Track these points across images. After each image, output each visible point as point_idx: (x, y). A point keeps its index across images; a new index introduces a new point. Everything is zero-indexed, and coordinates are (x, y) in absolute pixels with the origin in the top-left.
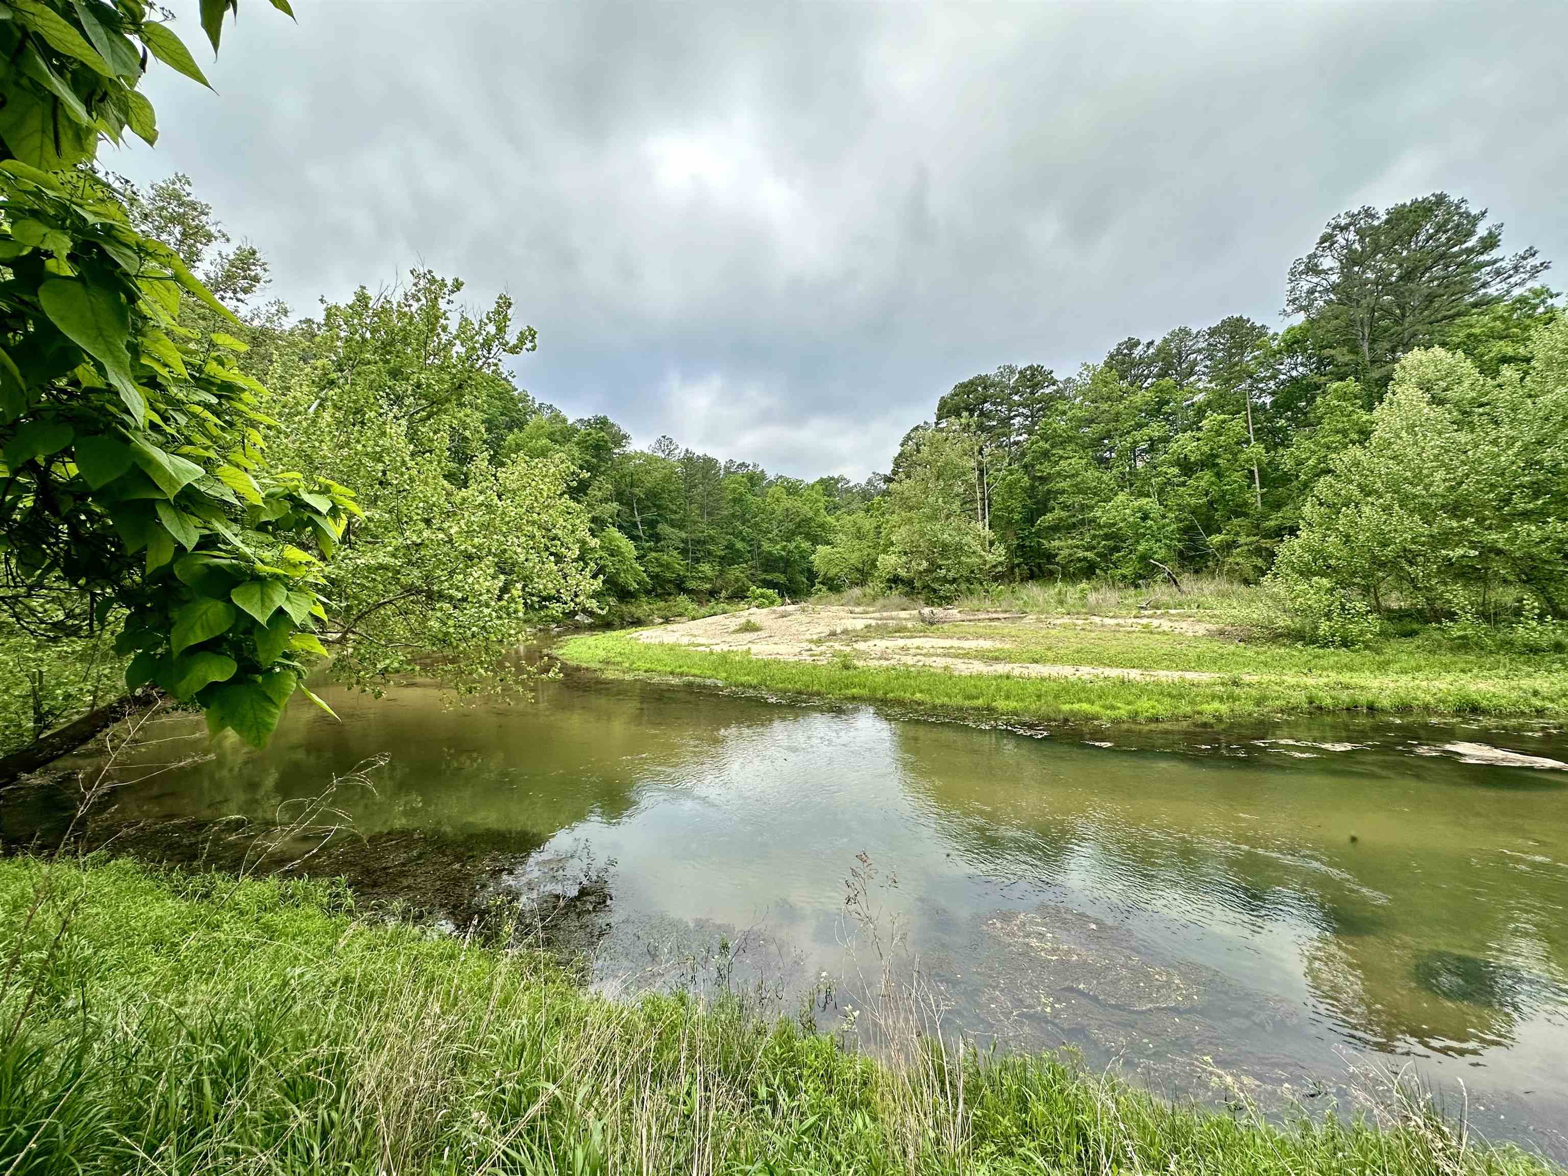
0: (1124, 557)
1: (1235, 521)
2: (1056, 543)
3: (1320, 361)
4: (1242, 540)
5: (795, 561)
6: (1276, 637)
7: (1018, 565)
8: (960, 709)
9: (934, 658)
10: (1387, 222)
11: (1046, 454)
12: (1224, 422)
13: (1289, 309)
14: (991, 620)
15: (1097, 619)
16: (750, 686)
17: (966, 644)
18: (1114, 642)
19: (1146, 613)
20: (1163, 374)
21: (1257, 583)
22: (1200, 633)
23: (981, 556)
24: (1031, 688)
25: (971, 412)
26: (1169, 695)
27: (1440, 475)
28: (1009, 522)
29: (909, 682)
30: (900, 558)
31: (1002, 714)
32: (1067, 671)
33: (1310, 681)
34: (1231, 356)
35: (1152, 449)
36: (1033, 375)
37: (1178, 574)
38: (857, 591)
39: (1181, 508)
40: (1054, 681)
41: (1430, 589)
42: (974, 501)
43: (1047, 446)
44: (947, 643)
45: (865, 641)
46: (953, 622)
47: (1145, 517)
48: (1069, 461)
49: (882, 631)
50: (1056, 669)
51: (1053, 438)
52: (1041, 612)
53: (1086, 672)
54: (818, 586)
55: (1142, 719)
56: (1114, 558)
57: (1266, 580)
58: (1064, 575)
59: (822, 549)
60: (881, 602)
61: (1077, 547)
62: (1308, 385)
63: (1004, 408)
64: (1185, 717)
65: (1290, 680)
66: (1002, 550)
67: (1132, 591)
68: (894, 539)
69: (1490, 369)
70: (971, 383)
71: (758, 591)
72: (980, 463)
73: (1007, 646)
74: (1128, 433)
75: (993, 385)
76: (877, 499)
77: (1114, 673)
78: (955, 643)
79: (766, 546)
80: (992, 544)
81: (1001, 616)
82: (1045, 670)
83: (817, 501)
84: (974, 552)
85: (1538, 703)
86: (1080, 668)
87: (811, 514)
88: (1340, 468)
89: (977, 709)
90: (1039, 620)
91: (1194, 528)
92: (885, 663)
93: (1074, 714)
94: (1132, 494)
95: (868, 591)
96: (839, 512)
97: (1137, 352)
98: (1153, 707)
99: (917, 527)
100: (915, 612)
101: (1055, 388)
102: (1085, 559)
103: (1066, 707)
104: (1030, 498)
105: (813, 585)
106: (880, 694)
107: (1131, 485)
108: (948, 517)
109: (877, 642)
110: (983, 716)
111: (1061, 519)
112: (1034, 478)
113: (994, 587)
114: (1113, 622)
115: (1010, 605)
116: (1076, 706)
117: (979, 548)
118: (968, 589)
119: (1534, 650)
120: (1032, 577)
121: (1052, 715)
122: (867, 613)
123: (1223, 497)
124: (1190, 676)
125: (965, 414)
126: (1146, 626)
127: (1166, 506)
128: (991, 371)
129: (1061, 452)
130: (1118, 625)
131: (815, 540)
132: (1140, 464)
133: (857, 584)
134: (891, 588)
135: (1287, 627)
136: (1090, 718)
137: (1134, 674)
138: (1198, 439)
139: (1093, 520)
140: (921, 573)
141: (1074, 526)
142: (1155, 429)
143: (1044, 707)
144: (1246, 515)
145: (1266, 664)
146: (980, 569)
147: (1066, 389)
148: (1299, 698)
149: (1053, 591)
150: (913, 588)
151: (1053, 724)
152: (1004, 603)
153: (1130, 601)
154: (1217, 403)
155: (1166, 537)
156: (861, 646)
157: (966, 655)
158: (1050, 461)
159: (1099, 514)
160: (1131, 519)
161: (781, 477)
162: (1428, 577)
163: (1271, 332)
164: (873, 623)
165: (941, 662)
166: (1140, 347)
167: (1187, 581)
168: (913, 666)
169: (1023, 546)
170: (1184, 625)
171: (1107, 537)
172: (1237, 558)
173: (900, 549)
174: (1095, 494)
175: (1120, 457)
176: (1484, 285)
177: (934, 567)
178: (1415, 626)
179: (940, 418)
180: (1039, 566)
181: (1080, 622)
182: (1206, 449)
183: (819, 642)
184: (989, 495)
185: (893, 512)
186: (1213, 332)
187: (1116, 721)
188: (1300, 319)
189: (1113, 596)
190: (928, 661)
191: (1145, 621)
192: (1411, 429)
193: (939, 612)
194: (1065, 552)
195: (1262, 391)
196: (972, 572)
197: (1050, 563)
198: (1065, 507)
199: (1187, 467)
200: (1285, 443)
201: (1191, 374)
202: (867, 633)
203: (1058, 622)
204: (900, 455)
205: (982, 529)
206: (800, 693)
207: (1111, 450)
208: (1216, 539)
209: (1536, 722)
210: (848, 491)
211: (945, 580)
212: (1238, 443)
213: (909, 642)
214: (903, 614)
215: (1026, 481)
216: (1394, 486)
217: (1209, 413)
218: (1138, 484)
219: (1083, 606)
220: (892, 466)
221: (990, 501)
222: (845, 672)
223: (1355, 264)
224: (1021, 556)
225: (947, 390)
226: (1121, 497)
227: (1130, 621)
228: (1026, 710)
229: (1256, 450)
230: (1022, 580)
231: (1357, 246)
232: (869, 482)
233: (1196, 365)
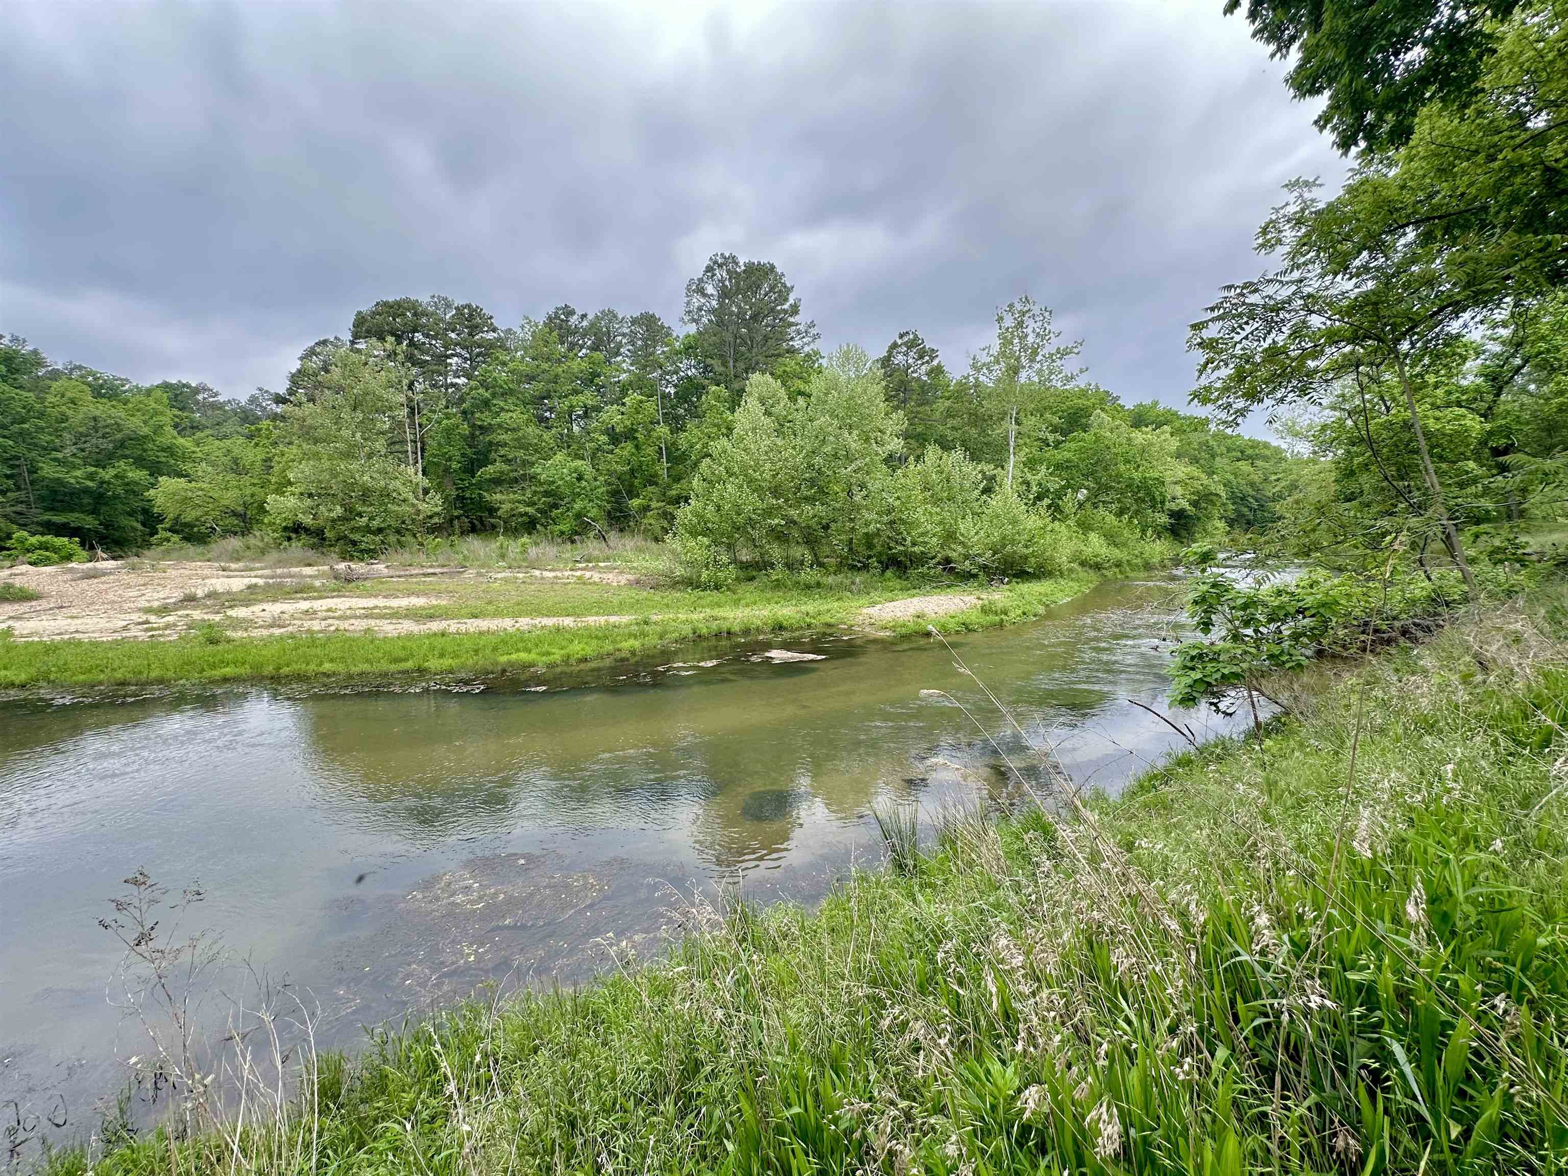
0: (562, 514)
1: (649, 488)
2: (498, 497)
3: (706, 367)
4: (654, 504)
5: (116, 497)
6: (678, 583)
7: (458, 517)
8: (385, 675)
9: (352, 621)
10: (744, 271)
11: (486, 403)
12: (641, 402)
13: (686, 318)
14: (425, 575)
15: (537, 573)
16: (12, 685)
17: (395, 603)
18: (552, 593)
19: (580, 565)
20: (595, 348)
21: (663, 541)
22: (622, 584)
23: (413, 505)
24: (468, 645)
25: (399, 340)
26: (596, 637)
27: (768, 466)
28: (447, 470)
29: (313, 651)
30: (301, 500)
31: (436, 674)
32: (507, 623)
33: (695, 616)
34: (647, 346)
35: (586, 415)
36: (471, 315)
37: (607, 532)
38: (235, 543)
39: (610, 473)
40: (493, 634)
41: (762, 547)
42: (403, 442)
43: (487, 395)
44: (371, 602)
45: (247, 606)
46: (379, 578)
47: (580, 479)
48: (511, 414)
49: (275, 592)
50: (496, 622)
51: (494, 387)
52: (482, 566)
53: (524, 622)
54: (162, 534)
55: (572, 661)
56: (553, 514)
57: (668, 538)
58: (506, 530)
59: (166, 483)
60: (274, 555)
61: (519, 502)
62: (698, 384)
63: (439, 344)
64: (608, 654)
65: (682, 617)
66: (438, 499)
67: (569, 546)
68: (291, 476)
69: (792, 399)
70: (398, 304)
71: (34, 540)
72: (410, 400)
73: (444, 602)
74: (566, 396)
75: (425, 314)
76: (265, 424)
77: (549, 622)
78: (380, 602)
79: (48, 470)
80: (426, 492)
81: (438, 570)
82: (484, 624)
83: (156, 413)
84: (404, 501)
85: (808, 620)
86: (520, 619)
87: (146, 430)
88: (715, 454)
89: (406, 672)
90: (479, 574)
91: (619, 492)
92: (277, 632)
93: (511, 664)
94: (569, 455)
95: (252, 541)
96: (199, 434)
97: (574, 320)
98: (583, 649)
99: (326, 464)
100: (326, 568)
101: (496, 335)
102: (526, 514)
103: (504, 659)
104: (470, 447)
105: (154, 532)
106: (269, 670)
107: (569, 447)
108: (370, 456)
109: (265, 606)
110: (413, 679)
111: (502, 472)
112: (473, 426)
113: (432, 541)
114: (550, 575)
115: (449, 559)
116: (514, 657)
117: (411, 496)
118: (399, 541)
119: (808, 587)
120: (473, 530)
121: (490, 668)
122: (251, 570)
123: (640, 466)
124: (613, 619)
125: (390, 339)
126: (579, 578)
127: (598, 470)
128: (424, 298)
129: (502, 404)
130: (556, 577)
131: (156, 470)
132: (576, 429)
133: (235, 533)
134: (289, 539)
135: (682, 575)
136: (527, 666)
137: (568, 622)
138: (623, 414)
139: (533, 477)
140: (333, 521)
141: (516, 481)
142: (588, 397)
143: (481, 662)
144: (656, 484)
145: (667, 606)
146: (413, 520)
147: (507, 339)
148: (687, 630)
149: (494, 545)
150: (324, 539)
151: (491, 676)
152: (440, 558)
153: (568, 555)
154: (638, 384)
155: (597, 498)
156: (241, 612)
157: (395, 615)
158: (490, 411)
159: (539, 470)
160: (568, 478)
161: (80, 368)
162: (761, 537)
163: (675, 335)
164: (261, 582)
165: (360, 624)
166: (575, 317)
167: (613, 536)
168: (321, 631)
169: (463, 498)
170: (611, 576)
171: (546, 494)
172: (650, 520)
173: (302, 490)
174: (536, 451)
175: (559, 417)
176: (792, 339)
177: (351, 513)
178: (754, 573)
179: (356, 336)
180: (480, 519)
181: (521, 575)
182: (628, 423)
183: (164, 610)
184: (422, 437)
185: (290, 443)
186: (634, 321)
187: (551, 666)
188: (692, 329)
189: (550, 550)
190: (343, 625)
191: (578, 573)
192: (754, 430)
193: (359, 567)
194: (506, 507)
195: (668, 382)
196: (403, 522)
197: (491, 516)
198: (508, 461)
199: (615, 438)
200: (683, 429)
201: (618, 354)
202: (251, 595)
203: (499, 576)
204: (299, 371)
205: (414, 473)
206: (123, 684)
207: (551, 410)
208: (635, 503)
209: (807, 632)
210: (219, 406)
211: (368, 530)
212: (651, 423)
213: (318, 605)
214: (308, 571)
215: (465, 429)
216: (744, 469)
217: (630, 392)
218: (575, 446)
219: (524, 560)
220: (287, 384)
221: (423, 443)
222: (211, 648)
223: (726, 297)
224: (461, 508)
225: (366, 307)
226: (559, 457)
227: (566, 574)
228: (463, 666)
229: (663, 430)
230: (462, 533)
231: (727, 283)
232: (253, 400)
233: (622, 346)
